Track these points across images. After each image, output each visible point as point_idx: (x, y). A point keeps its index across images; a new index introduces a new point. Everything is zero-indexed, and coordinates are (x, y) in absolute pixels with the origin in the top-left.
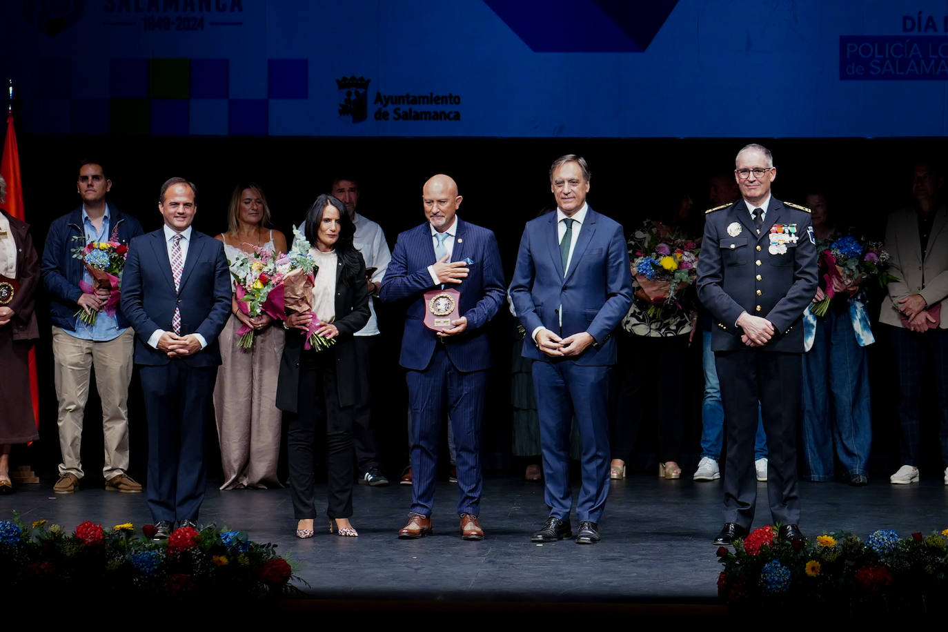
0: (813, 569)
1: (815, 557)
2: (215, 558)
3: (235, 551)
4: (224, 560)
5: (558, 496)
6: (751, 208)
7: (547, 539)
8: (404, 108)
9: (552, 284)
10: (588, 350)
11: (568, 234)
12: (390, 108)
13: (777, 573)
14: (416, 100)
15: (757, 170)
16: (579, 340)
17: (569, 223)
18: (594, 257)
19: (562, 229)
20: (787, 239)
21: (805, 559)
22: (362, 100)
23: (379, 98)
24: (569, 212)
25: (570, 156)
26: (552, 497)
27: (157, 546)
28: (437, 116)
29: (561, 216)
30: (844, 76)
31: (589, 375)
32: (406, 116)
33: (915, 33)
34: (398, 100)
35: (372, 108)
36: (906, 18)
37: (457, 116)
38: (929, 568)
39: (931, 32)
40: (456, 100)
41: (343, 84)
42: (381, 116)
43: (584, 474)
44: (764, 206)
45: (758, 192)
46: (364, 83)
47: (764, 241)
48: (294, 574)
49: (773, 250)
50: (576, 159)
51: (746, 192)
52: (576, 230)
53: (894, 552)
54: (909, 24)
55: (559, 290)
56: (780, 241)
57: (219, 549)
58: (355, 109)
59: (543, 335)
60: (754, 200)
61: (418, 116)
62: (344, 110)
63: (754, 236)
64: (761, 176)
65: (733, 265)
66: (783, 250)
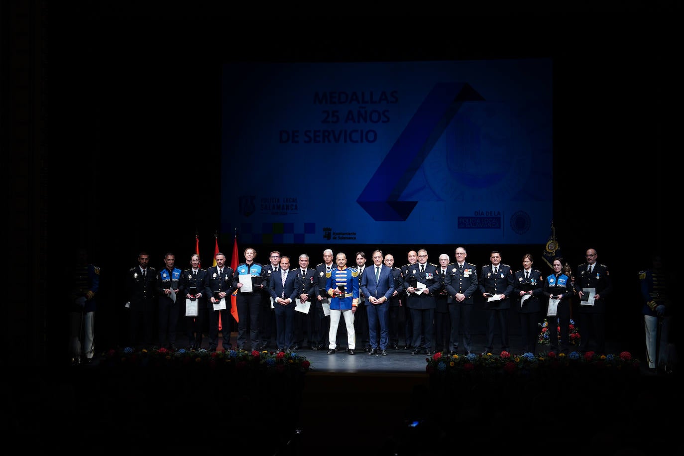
0: (452, 364)
1: (452, 361)
2: (289, 361)
3: (295, 359)
4: (292, 361)
5: (374, 342)
6: (459, 264)
7: (372, 354)
8: (341, 236)
9: (374, 285)
10: (384, 302)
11: (378, 271)
12: (337, 236)
13: (442, 366)
14: (344, 234)
15: (461, 254)
16: (382, 299)
17: (378, 268)
18: (385, 278)
19: (376, 270)
20: (469, 273)
21: (450, 362)
22: (329, 234)
23: (334, 233)
24: (378, 265)
25: (378, 250)
26: (372, 342)
27: (274, 357)
28: (350, 238)
29: (375, 266)
30: (459, 228)
31: (384, 309)
32: (341, 238)
33: (478, 216)
34: (339, 234)
35: (332, 236)
36: (475, 212)
37: (355, 238)
38: (484, 364)
39: (482, 216)
40: (355, 234)
41: (325, 230)
42: (334, 238)
43: (381, 337)
44: (463, 264)
45: (460, 260)
46: (330, 230)
47: (463, 274)
48: (311, 365)
49: (465, 276)
50: (379, 251)
51: (458, 259)
52: (380, 270)
53: (474, 360)
54: (476, 214)
55: (375, 287)
56: (467, 273)
57: (291, 358)
58: (328, 237)
59: (371, 298)
60: (460, 262)
61: (344, 238)
62: (324, 237)
63: (460, 272)
64: (462, 255)
65: (454, 280)
66: (468, 276)
